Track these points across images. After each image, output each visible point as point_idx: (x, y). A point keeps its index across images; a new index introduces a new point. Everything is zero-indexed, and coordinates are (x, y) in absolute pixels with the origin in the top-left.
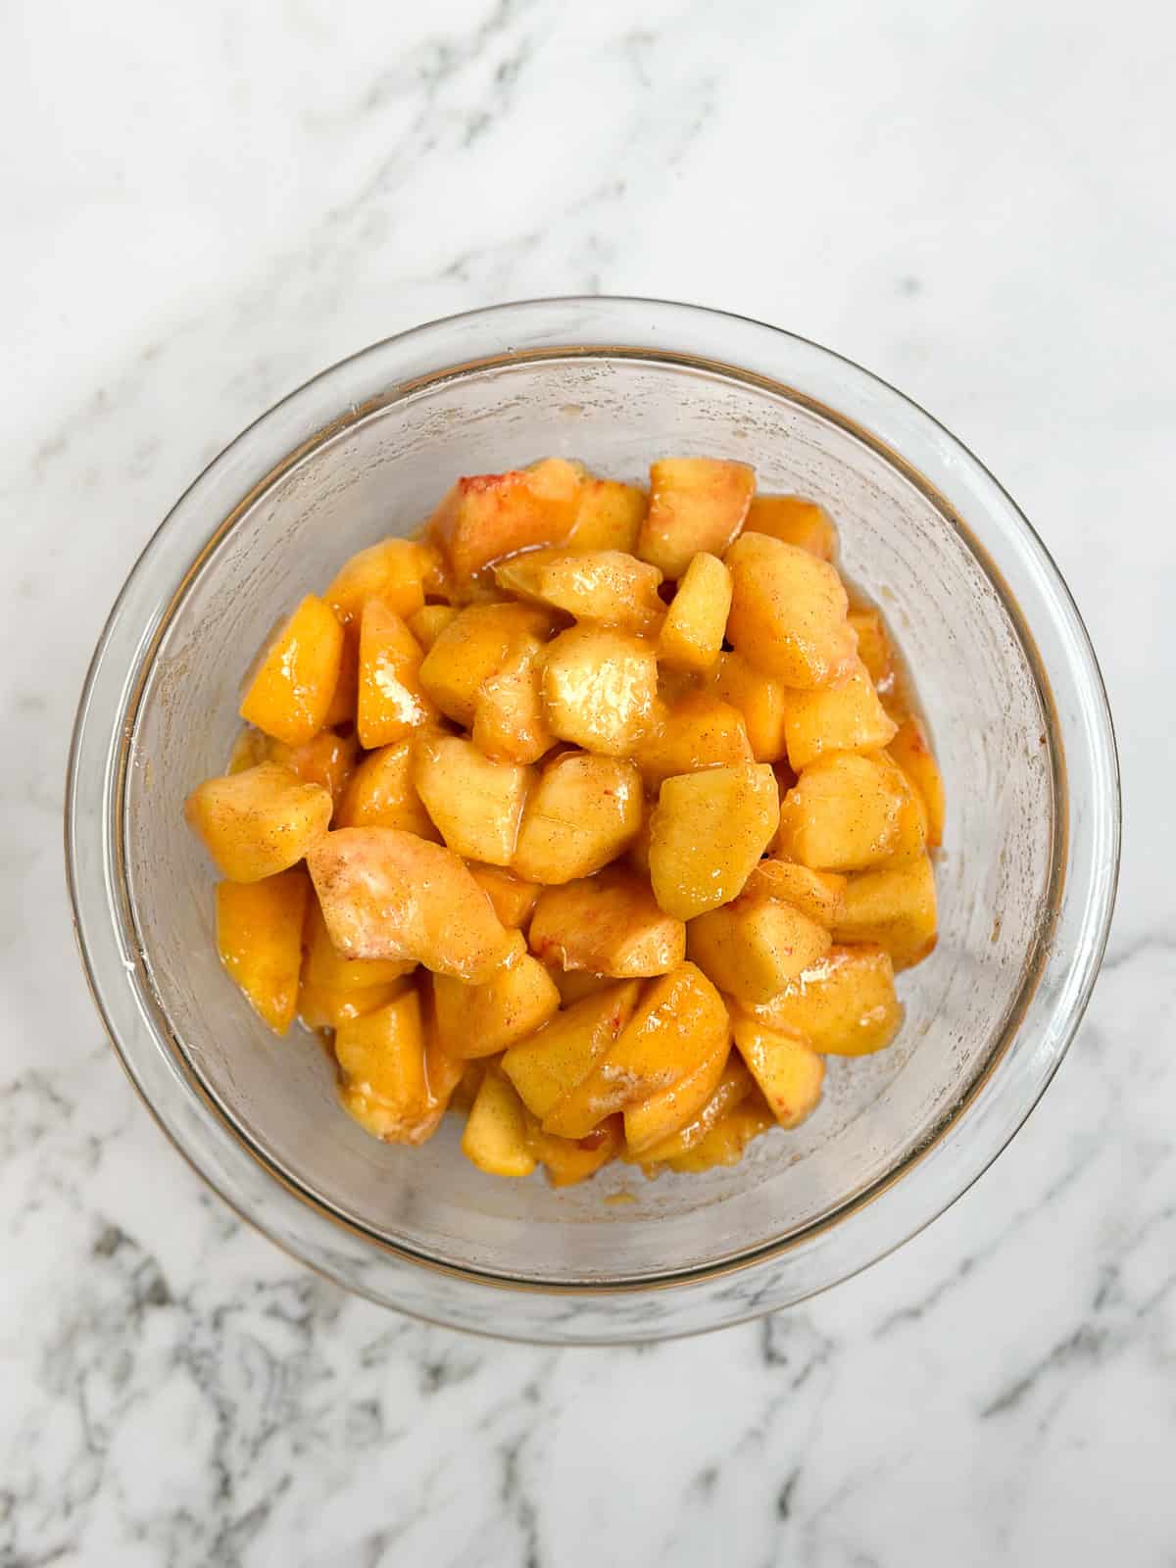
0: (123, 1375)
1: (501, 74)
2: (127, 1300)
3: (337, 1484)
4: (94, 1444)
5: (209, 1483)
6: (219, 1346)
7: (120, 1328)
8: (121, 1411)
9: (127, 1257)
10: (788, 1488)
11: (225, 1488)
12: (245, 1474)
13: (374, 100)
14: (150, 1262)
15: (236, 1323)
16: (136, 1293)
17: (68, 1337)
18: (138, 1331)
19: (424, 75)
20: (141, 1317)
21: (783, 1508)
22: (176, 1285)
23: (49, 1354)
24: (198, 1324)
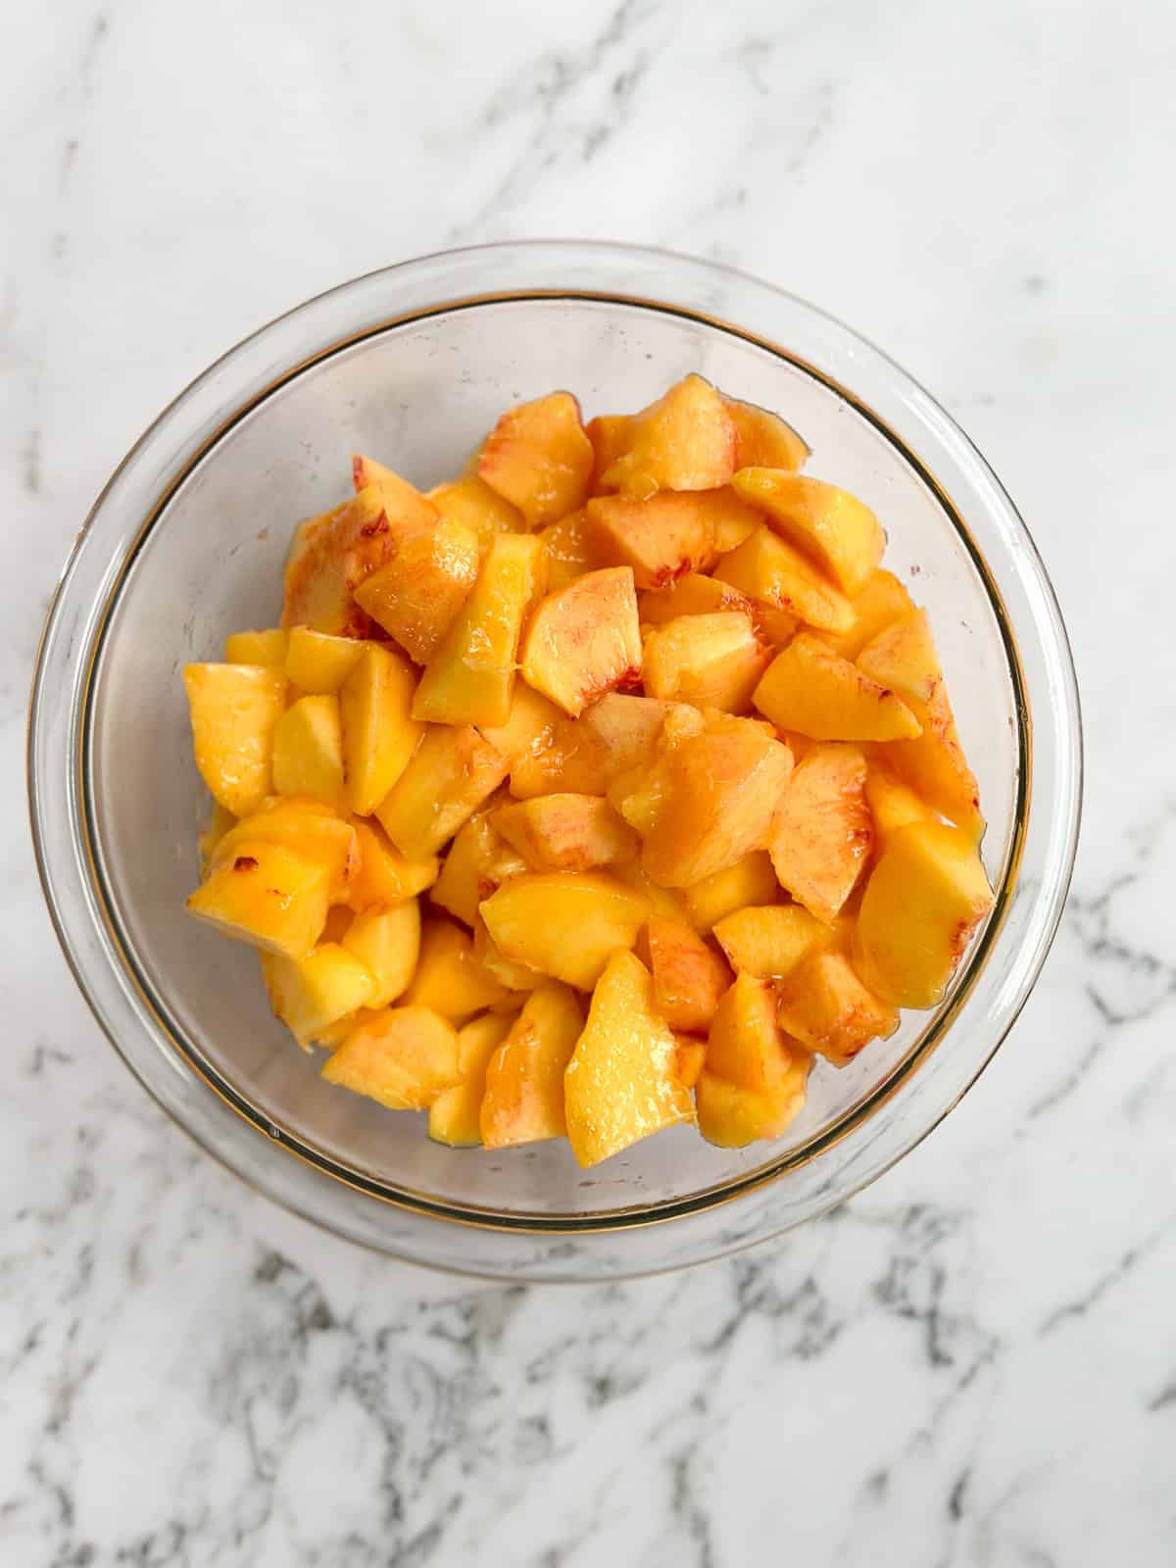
0: (289, 1400)
1: (618, 87)
2: (292, 1325)
3: (508, 1501)
4: (263, 1471)
5: (379, 1506)
6: (384, 1367)
7: (284, 1354)
8: (288, 1438)
9: (289, 1282)
10: (959, 1488)
11: (396, 1511)
12: (416, 1495)
13: (492, 117)
14: (311, 1286)
15: (399, 1344)
16: (299, 1318)
17: (234, 1363)
18: (303, 1356)
19: (541, 90)
20: (305, 1342)
21: (955, 1508)
22: (340, 1309)
23: (214, 1383)
24: (362, 1346)
